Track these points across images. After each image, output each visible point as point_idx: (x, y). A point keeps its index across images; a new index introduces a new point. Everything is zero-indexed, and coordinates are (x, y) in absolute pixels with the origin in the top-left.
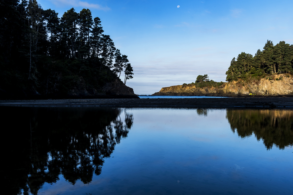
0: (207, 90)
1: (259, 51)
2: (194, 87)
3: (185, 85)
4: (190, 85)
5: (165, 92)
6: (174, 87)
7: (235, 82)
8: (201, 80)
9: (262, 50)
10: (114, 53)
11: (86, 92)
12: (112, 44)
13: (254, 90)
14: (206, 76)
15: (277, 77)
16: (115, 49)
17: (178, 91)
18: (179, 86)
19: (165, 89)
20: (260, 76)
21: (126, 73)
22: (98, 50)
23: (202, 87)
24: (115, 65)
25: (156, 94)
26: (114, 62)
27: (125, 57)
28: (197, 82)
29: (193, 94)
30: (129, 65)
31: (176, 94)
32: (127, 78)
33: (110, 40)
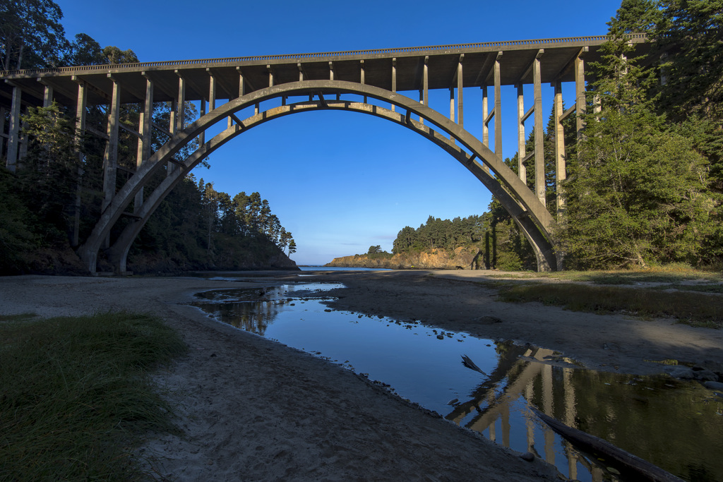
0: (378, 262)
1: (422, 225)
2: (366, 258)
3: (357, 256)
4: (362, 256)
5: (337, 263)
6: (346, 258)
7: (399, 255)
8: (374, 251)
9: (425, 224)
10: (280, 230)
11: (254, 265)
12: (278, 222)
13: (415, 263)
14: (378, 247)
15: (434, 250)
16: (280, 226)
17: (350, 262)
18: (351, 257)
19: (337, 259)
20: (421, 250)
21: (290, 248)
22: (266, 227)
23: (373, 258)
24: (280, 240)
25: (327, 266)
26: (279, 238)
27: (290, 234)
28: (369, 252)
29: (365, 266)
30: (293, 240)
31: (347, 266)
32: (290, 252)
33: (277, 218)
